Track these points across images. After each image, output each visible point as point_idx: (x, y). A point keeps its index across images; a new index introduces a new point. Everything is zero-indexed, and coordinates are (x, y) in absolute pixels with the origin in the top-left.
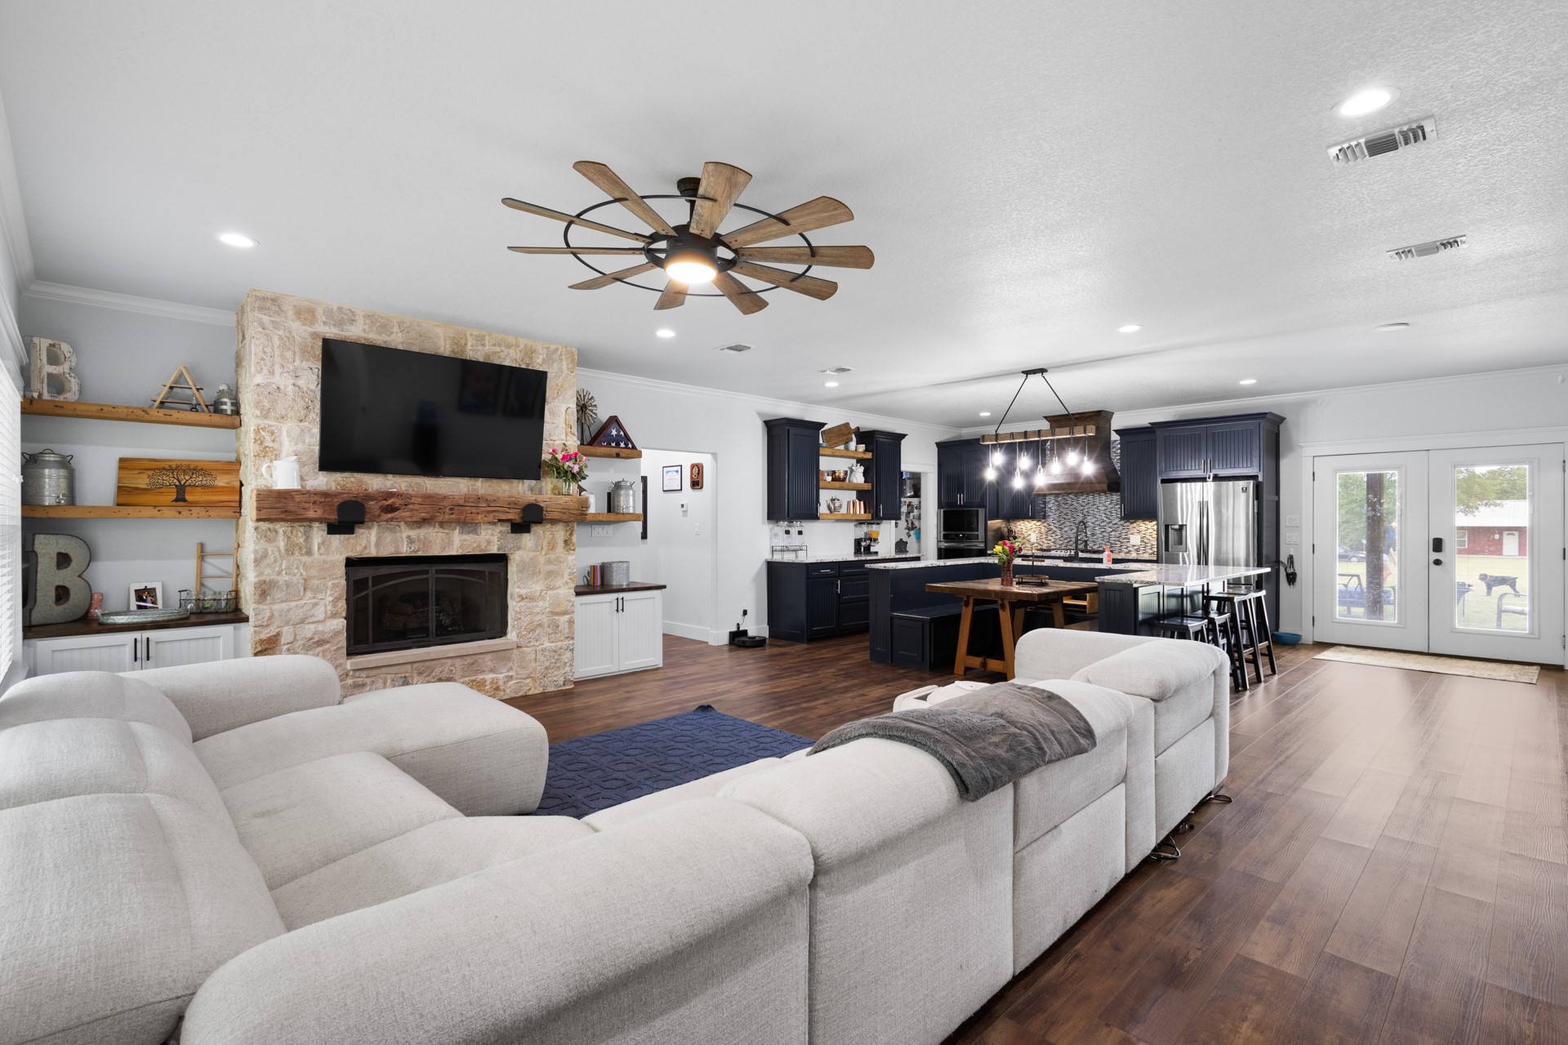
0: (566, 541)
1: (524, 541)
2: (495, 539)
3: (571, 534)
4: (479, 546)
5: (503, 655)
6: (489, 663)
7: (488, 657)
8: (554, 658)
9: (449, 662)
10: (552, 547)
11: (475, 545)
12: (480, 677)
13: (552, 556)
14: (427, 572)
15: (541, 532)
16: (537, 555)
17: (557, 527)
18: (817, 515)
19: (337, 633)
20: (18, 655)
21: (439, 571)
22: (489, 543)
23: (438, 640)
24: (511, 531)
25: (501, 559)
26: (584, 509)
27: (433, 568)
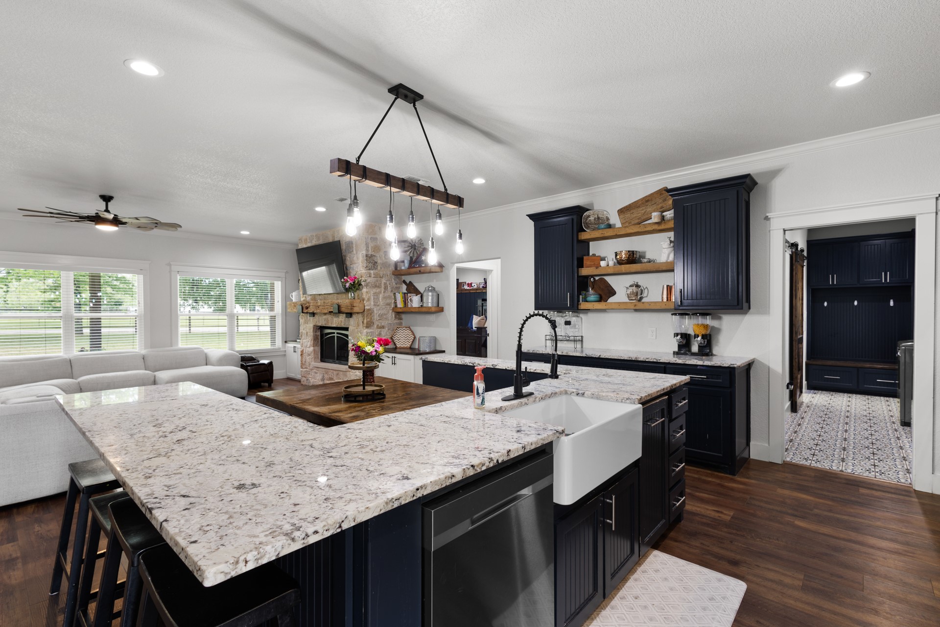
1: (351, 321)
2: (343, 320)
3: (364, 319)
4: (339, 323)
7: (341, 373)
9: (332, 371)
10: (358, 325)
14: (334, 333)
15: (355, 318)
16: (354, 329)
17: (360, 315)
18: (578, 305)
19: (312, 352)
20: (281, 347)
21: (337, 333)
22: (341, 322)
23: (337, 362)
24: (346, 317)
25: (347, 329)
26: (353, 306)
27: (335, 331)
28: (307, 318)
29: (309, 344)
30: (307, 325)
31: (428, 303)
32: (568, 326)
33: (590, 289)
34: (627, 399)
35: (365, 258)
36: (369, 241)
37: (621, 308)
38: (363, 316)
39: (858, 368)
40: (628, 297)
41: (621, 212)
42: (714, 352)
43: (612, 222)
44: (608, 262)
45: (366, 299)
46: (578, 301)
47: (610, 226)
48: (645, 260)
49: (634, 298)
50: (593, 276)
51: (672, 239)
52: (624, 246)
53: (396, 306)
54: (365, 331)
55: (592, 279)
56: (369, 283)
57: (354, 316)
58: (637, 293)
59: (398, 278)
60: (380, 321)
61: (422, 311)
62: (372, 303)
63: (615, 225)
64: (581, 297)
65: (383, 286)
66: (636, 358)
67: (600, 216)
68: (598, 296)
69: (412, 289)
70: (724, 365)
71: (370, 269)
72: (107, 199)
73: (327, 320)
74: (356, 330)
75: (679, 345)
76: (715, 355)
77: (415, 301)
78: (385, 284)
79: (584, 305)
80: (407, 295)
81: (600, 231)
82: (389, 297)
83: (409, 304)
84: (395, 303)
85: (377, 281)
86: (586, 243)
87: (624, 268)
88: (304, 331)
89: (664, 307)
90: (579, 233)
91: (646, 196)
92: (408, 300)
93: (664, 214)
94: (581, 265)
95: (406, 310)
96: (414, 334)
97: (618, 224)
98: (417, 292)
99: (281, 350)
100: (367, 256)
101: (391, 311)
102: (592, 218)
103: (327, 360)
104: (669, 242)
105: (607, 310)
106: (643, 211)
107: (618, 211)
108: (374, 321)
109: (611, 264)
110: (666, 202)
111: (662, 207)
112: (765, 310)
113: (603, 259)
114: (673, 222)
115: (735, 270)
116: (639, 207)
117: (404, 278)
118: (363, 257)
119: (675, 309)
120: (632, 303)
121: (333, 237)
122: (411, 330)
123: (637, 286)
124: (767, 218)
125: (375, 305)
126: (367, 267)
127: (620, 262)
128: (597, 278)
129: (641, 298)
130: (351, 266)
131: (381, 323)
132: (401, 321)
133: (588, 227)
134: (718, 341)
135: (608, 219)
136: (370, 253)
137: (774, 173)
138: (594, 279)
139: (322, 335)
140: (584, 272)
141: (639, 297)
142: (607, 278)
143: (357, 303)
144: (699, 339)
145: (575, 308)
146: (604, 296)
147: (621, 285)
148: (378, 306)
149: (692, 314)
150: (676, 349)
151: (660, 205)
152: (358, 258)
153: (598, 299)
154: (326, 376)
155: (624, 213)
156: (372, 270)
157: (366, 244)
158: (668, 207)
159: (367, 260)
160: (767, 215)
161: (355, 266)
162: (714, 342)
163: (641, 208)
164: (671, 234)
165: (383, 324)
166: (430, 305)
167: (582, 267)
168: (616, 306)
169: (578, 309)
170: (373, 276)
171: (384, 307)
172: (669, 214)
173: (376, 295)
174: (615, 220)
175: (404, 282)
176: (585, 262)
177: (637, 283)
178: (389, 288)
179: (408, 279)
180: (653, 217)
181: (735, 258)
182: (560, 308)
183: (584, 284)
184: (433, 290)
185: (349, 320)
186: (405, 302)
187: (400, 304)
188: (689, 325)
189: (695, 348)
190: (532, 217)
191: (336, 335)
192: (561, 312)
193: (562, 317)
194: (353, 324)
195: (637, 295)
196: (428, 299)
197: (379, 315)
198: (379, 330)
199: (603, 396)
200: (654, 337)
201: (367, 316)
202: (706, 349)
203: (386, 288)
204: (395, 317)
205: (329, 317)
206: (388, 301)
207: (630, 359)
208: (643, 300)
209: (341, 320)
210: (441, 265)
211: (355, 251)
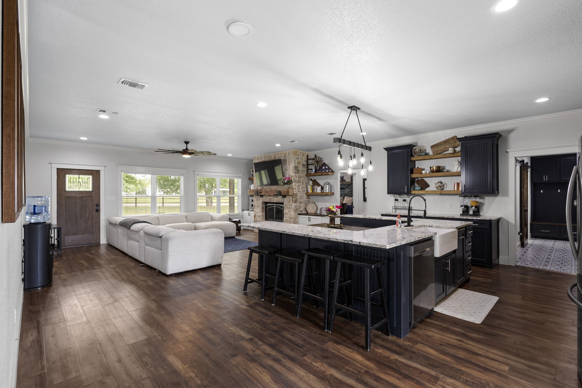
0: (292, 200)
2: (280, 199)
3: (293, 198)
10: (290, 202)
11: (276, 200)
14: (274, 206)
17: (291, 196)
18: (411, 191)
19: (261, 215)
20: (241, 213)
21: (276, 206)
22: (279, 200)
23: (275, 220)
24: (283, 197)
25: (283, 203)
26: (288, 192)
27: (275, 205)
28: (259, 198)
29: (259, 211)
30: (258, 201)
32: (404, 202)
33: (416, 184)
34: (451, 227)
35: (294, 168)
36: (296, 159)
37: (433, 193)
38: (293, 197)
39: (560, 226)
40: (437, 188)
41: (432, 147)
42: (481, 214)
43: (427, 152)
44: (426, 171)
45: (294, 188)
46: (411, 190)
47: (427, 154)
48: (446, 171)
49: (440, 189)
50: (417, 178)
51: (459, 161)
52: (435, 163)
53: (307, 192)
54: (294, 204)
55: (417, 179)
56: (296, 180)
57: (287, 197)
58: (441, 186)
59: (308, 178)
60: (300, 199)
61: (323, 194)
62: (297, 190)
63: (429, 153)
64: (412, 188)
65: (302, 182)
66: (443, 216)
67: (421, 149)
68: (420, 187)
69: (315, 183)
70: (487, 219)
71: (296, 174)
72: (187, 143)
73: (271, 199)
74: (288, 204)
75: (463, 211)
76: (481, 216)
77: (319, 190)
78: (303, 181)
79: (413, 192)
80: (314, 186)
81: (423, 157)
82: (304, 187)
83: (315, 191)
84: (307, 190)
85: (299, 179)
86: (414, 161)
87: (435, 174)
88: (256, 205)
89: (455, 193)
90: (411, 157)
91: (446, 140)
92: (314, 189)
93: (456, 149)
94: (412, 172)
95: (313, 194)
96: (317, 207)
97: (431, 153)
98: (319, 185)
99: (241, 214)
100: (295, 167)
101: (305, 195)
102: (417, 150)
103: (269, 219)
104: (458, 162)
105: (425, 194)
106: (444, 147)
107: (431, 147)
108: (298, 199)
109: (428, 172)
110: (456, 143)
111: (454, 145)
112: (506, 194)
113: (424, 170)
114: (460, 153)
115: (491, 176)
116: (442, 145)
117: (311, 177)
118: (293, 167)
119: (462, 194)
120: (439, 191)
121: (275, 157)
122: (315, 204)
123: (441, 183)
124: (507, 152)
125: (298, 191)
126: (295, 172)
127: (432, 171)
128: (419, 179)
129: (443, 189)
130: (286, 172)
131: (301, 200)
132: (309, 199)
133: (415, 154)
134: (482, 209)
135: (425, 150)
136: (296, 165)
137: (510, 131)
138: (418, 179)
139: (266, 207)
140: (414, 176)
141: (442, 188)
142: (425, 179)
143: (290, 190)
144: (473, 208)
145: (409, 193)
146: (423, 188)
147: (433, 183)
148: (299, 192)
149: (470, 196)
150: (462, 213)
151: (453, 144)
152: (290, 168)
153: (421, 189)
155: (434, 147)
156: (297, 174)
157: (295, 161)
158: (457, 145)
159: (295, 169)
160: (507, 150)
161: (288, 172)
162: (480, 210)
163: (443, 146)
164: (459, 158)
165: (301, 201)
166: (327, 191)
167: (413, 173)
168: (431, 192)
169: (411, 194)
170: (297, 177)
171: (302, 192)
172: (458, 149)
173: (299, 186)
174: (430, 151)
175: (311, 180)
176: (414, 171)
177: (441, 181)
178: (304, 183)
179: (313, 178)
180: (449, 150)
181: (491, 170)
182: (400, 193)
183: (413, 181)
184: (329, 184)
185: (284, 199)
186: (313, 190)
187: (310, 191)
188: (468, 201)
189: (471, 212)
190: (386, 149)
191: (275, 206)
192: (400, 195)
193: (401, 197)
194: (286, 201)
195: (441, 187)
196: (326, 188)
197: (300, 197)
198: (300, 204)
199: (441, 227)
200: (450, 207)
201: (295, 197)
202: (477, 212)
203: (303, 183)
204: (307, 198)
205: (272, 197)
206: (304, 189)
207: (440, 217)
208: (444, 190)
209: (279, 199)
210: (332, 172)
211: (288, 165)
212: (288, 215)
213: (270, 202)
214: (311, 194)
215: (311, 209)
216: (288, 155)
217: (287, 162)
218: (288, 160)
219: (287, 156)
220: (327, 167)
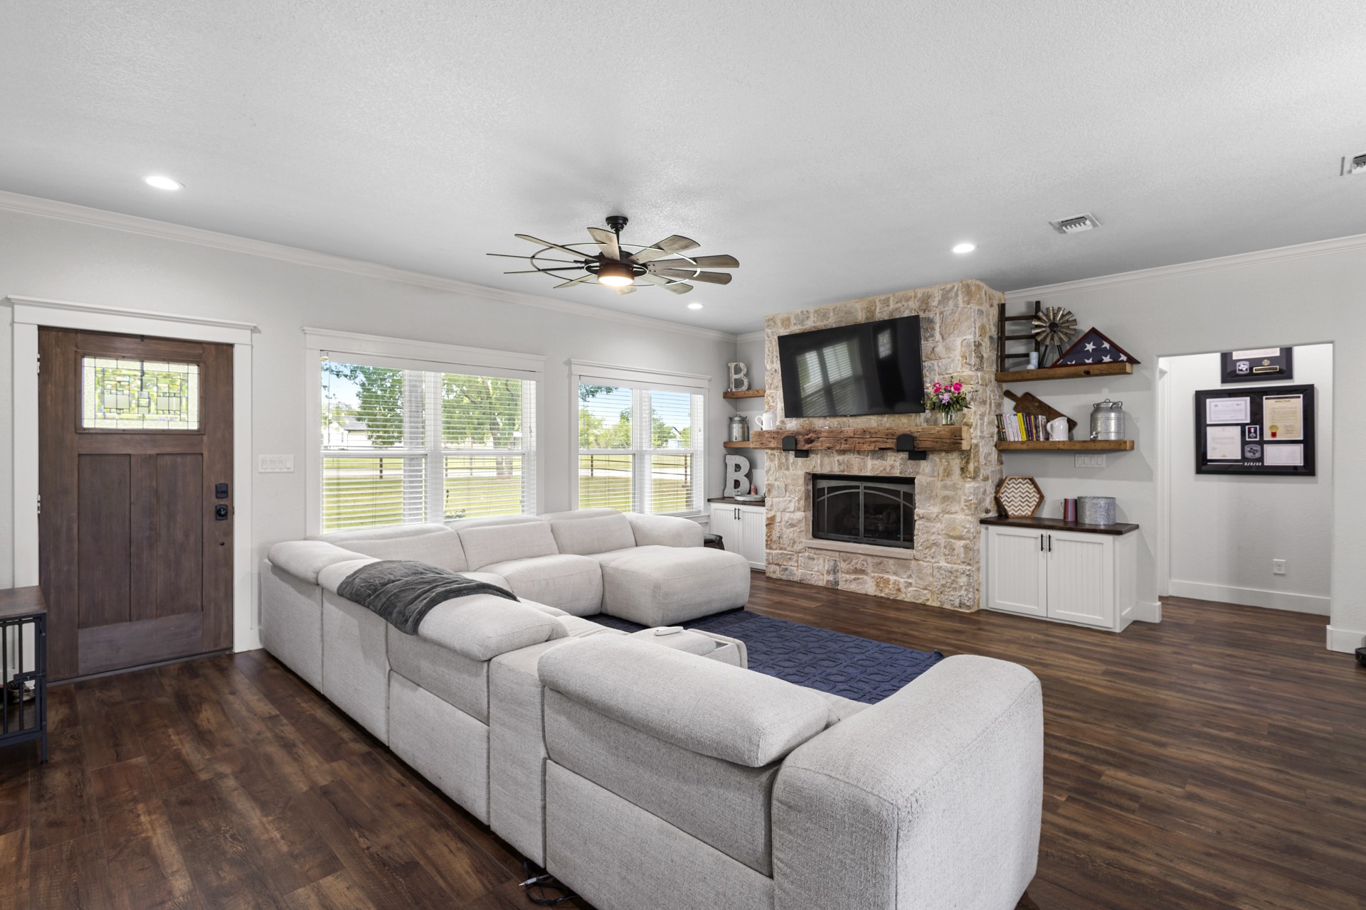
0: (962, 469)
1: (922, 467)
2: (897, 464)
3: (967, 463)
4: (885, 469)
5: (903, 563)
6: (892, 567)
7: (891, 561)
8: (950, 578)
9: (862, 557)
10: (948, 473)
11: (882, 469)
12: (886, 576)
13: (949, 483)
14: (858, 487)
15: (938, 460)
16: (934, 481)
17: (955, 455)
19: (800, 521)
20: (702, 508)
21: (867, 488)
22: (892, 467)
23: (865, 540)
24: (910, 458)
25: (910, 481)
26: (957, 438)
27: (862, 485)
28: (787, 459)
29: (792, 507)
30: (786, 472)
31: (1108, 432)
35: (973, 348)
36: (977, 316)
45: (973, 425)
53: (1003, 439)
56: (977, 394)
57: (938, 457)
59: (1000, 387)
60: (985, 467)
62: (978, 433)
65: (988, 401)
69: (1033, 407)
71: (977, 369)
73: (849, 465)
74: (939, 483)
77: (1056, 431)
78: (990, 397)
80: (1031, 419)
82: (992, 422)
83: (1041, 434)
84: (1001, 433)
85: (984, 391)
88: (777, 483)
92: (1036, 427)
95: (1032, 445)
99: (702, 514)
101: (994, 449)
103: (831, 535)
108: (980, 466)
122: (1033, 483)
125: (980, 437)
126: (976, 365)
131: (986, 470)
132: (1002, 466)
136: (977, 338)
139: (817, 493)
143: (964, 432)
148: (983, 438)
152: (948, 349)
154: (843, 565)
157: (974, 322)
159: (975, 351)
161: (937, 364)
166: (1109, 437)
170: (980, 382)
171: (988, 440)
173: (982, 417)
175: (1009, 394)
178: (994, 405)
185: (918, 466)
186: (1031, 432)
187: (1015, 435)
191: (861, 491)
194: (925, 473)
196: (1108, 424)
197: (984, 456)
198: (984, 483)
201: (973, 457)
203: (991, 405)
204: (998, 459)
209: (894, 464)
210: (1132, 361)
211: (938, 337)
212: (938, 525)
213: (846, 473)
214: (1019, 447)
215: (1018, 501)
216: (940, 302)
217: (933, 329)
218: (938, 320)
219: (935, 303)
220: (1106, 345)
